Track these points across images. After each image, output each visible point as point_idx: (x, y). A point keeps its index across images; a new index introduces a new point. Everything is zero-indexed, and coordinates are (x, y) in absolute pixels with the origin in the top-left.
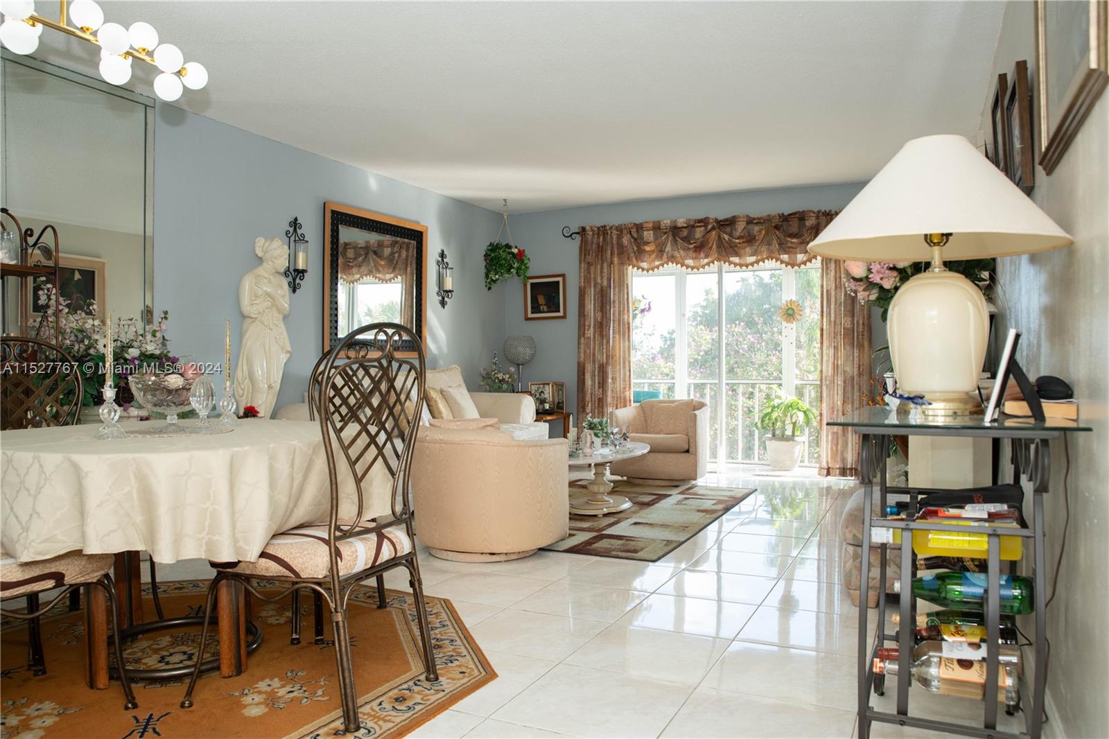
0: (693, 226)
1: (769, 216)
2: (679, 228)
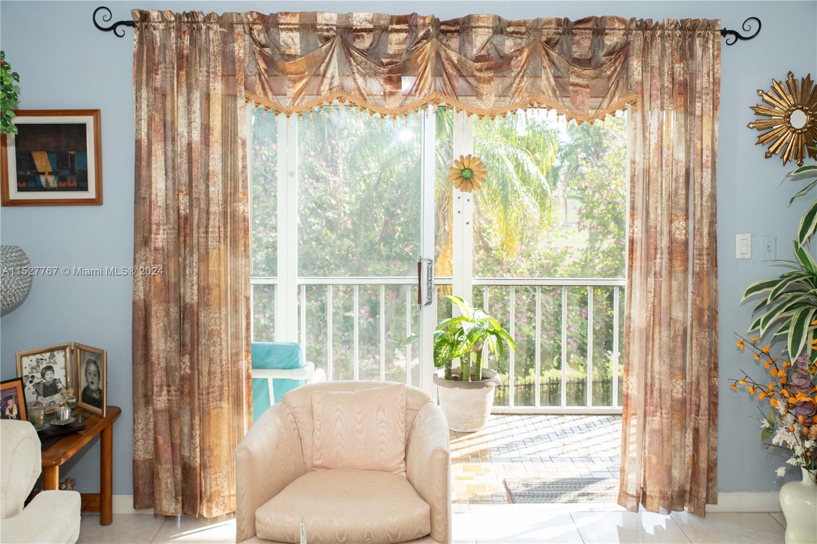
0: (385, 30)
1: (537, 21)
2: (357, 30)
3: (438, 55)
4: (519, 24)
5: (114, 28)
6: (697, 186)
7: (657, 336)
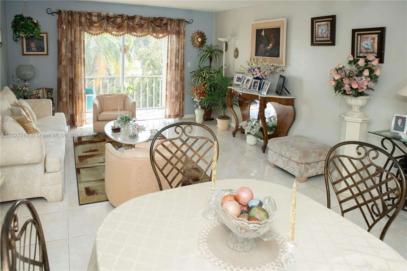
0: (117, 17)
1: (149, 17)
2: (110, 17)
3: (128, 23)
4: (145, 18)
5: (52, 13)
6: (181, 53)
7: (172, 83)
